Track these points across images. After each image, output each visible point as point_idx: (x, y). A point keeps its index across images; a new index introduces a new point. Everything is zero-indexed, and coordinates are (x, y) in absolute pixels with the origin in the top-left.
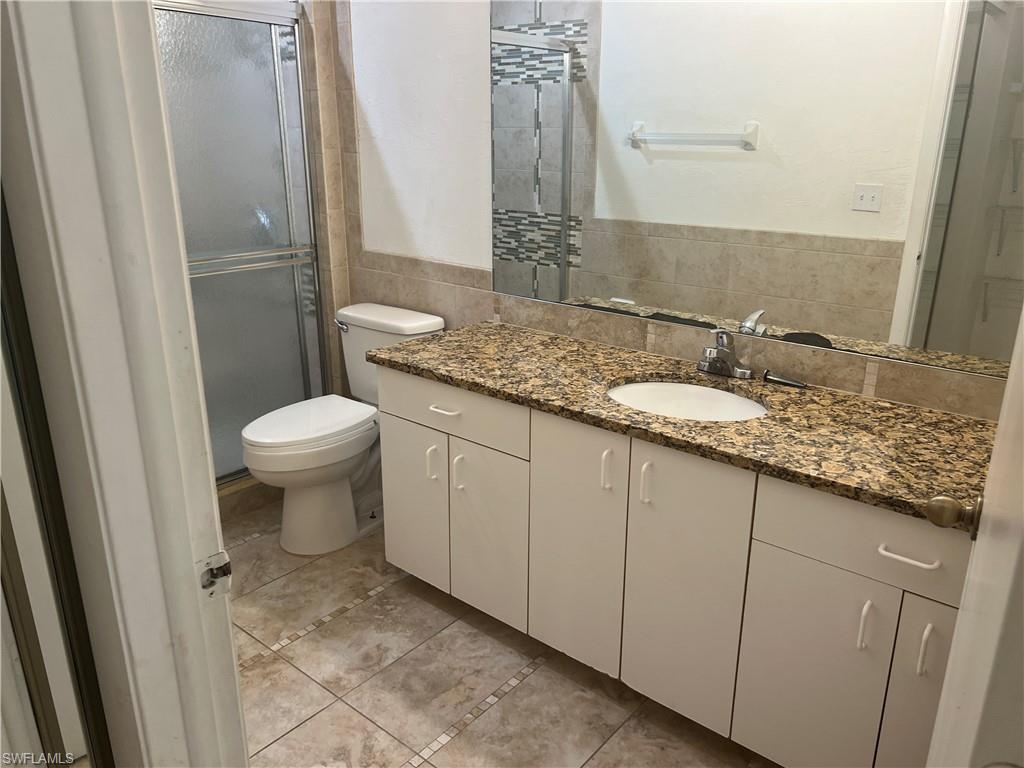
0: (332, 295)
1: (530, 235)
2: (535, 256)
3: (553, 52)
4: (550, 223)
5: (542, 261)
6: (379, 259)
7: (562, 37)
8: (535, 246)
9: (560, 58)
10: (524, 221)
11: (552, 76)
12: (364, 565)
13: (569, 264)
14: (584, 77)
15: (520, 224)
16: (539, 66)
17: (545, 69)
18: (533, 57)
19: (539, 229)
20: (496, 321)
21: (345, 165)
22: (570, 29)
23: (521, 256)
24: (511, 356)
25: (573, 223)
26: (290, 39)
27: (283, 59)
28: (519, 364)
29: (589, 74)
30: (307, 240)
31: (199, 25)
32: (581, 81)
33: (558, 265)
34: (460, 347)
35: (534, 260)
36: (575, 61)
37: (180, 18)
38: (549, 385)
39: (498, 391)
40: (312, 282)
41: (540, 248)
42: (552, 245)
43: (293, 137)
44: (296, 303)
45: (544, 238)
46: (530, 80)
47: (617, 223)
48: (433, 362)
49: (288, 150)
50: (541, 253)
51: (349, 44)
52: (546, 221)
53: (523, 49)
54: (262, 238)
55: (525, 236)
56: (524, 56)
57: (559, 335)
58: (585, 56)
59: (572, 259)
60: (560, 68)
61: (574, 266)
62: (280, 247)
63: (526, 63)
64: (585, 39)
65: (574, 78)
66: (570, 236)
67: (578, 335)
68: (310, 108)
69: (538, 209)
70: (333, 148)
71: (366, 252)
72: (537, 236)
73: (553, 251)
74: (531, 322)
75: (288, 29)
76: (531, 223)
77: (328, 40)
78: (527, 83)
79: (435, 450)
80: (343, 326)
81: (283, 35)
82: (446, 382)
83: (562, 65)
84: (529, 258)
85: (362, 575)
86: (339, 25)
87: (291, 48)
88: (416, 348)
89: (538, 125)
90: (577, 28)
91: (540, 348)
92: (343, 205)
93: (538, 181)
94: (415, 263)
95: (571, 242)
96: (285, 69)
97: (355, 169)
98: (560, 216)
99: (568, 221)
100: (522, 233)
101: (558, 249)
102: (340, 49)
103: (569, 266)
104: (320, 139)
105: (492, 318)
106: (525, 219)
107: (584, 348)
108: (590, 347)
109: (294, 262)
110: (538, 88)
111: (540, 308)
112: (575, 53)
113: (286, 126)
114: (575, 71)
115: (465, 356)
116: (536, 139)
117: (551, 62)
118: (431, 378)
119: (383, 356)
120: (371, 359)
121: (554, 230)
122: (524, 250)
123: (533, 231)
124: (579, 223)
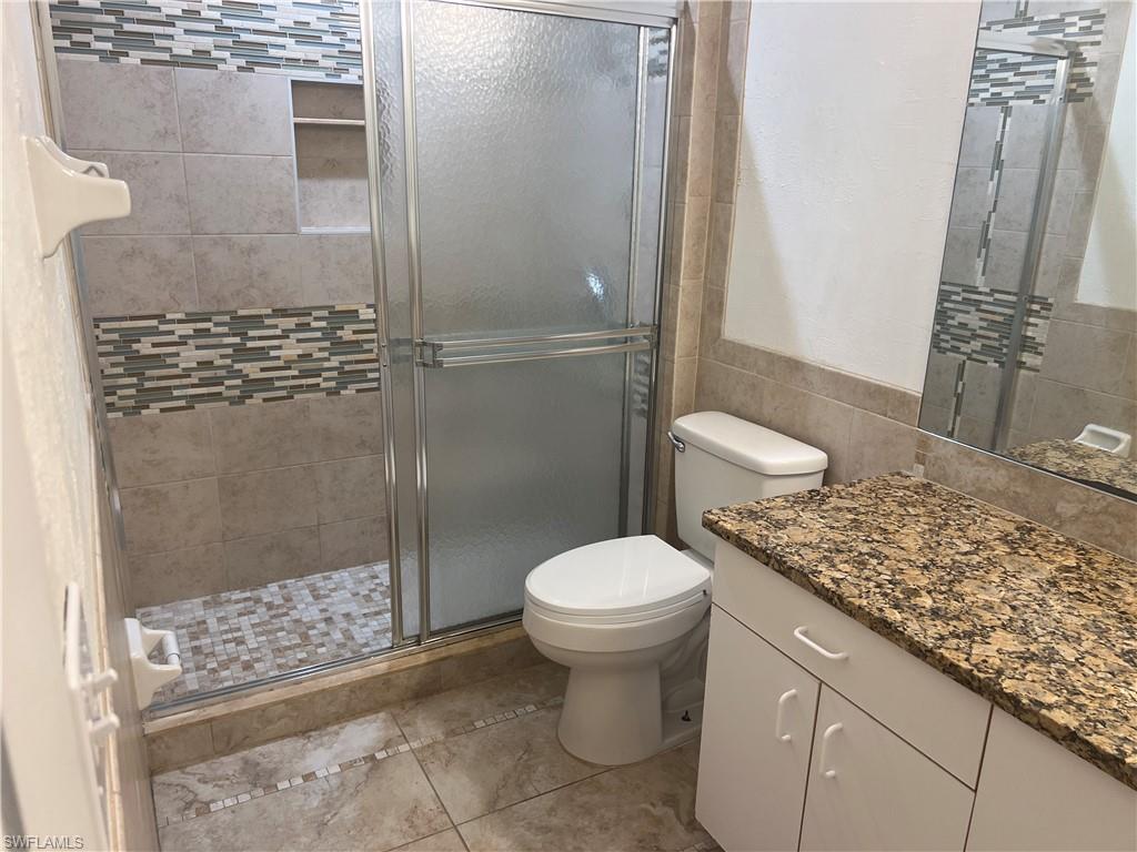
0: (671, 392)
1: (960, 318)
2: (965, 348)
3: (1038, 57)
4: (997, 303)
5: (974, 356)
6: (743, 353)
7: (1059, 36)
8: (969, 334)
9: (1050, 67)
10: (954, 297)
11: (1033, 94)
12: (664, 804)
13: (1021, 365)
14: (1090, 94)
15: (947, 301)
16: (1012, 79)
17: (1023, 83)
18: (1005, 66)
19: (978, 310)
20: (918, 475)
21: (714, 220)
22: (1074, 24)
23: (943, 345)
24: (948, 560)
25: (1036, 307)
26: (663, 46)
27: (650, 74)
28: (967, 587)
29: (1098, 89)
30: (648, 318)
31: (545, 28)
32: (1082, 100)
33: (1002, 364)
34: (856, 524)
35: (964, 353)
36: (1076, 70)
37: (523, 20)
38: (1033, 657)
39: (931, 651)
40: (648, 372)
41: (975, 336)
42: (996, 335)
43: (650, 178)
44: (625, 395)
45: (984, 324)
46: (996, 100)
47: (1114, 314)
48: (811, 555)
49: (640, 198)
50: (976, 345)
51: (743, 50)
52: (990, 299)
53: (990, 57)
54: (592, 312)
55: (953, 318)
56: (990, 66)
57: (1035, 524)
58: (1094, 64)
59: (1027, 358)
60: (1049, 82)
61: (1029, 369)
62: (612, 326)
63: (992, 76)
64: (1097, 38)
65: (1070, 96)
66: (1028, 324)
67: (1073, 531)
68: (678, 140)
69: (979, 282)
70: (700, 195)
71: (724, 340)
72: (973, 320)
73: (996, 344)
74: (980, 490)
75: (663, 33)
76: (966, 301)
77: (715, 45)
78: (988, 104)
79: (794, 697)
80: (679, 444)
81: (654, 41)
82: (830, 600)
83: (1054, 77)
84: (956, 349)
85: (659, 821)
86: (732, 24)
87: (663, 59)
88: (780, 515)
89: (998, 164)
90: (1087, 23)
91: (1001, 549)
92: (703, 274)
93: (985, 243)
94: (795, 366)
95: (1029, 334)
96: (650, 86)
97: (727, 227)
98: (1015, 294)
99: (1028, 301)
100: (949, 313)
101: (1005, 342)
102: (729, 57)
103: (1020, 368)
104: (684, 183)
105: (911, 469)
106: (958, 294)
107: (1090, 563)
108: (1102, 561)
109: (628, 347)
110: (1007, 112)
111: (1003, 472)
112: (1076, 58)
113: (642, 165)
114: (1074, 86)
115: (865, 548)
116: (992, 185)
117: (1034, 73)
118: (803, 586)
119: (728, 526)
120: (710, 525)
121: (1000, 314)
122: (948, 337)
123: (968, 313)
124: (1047, 306)
